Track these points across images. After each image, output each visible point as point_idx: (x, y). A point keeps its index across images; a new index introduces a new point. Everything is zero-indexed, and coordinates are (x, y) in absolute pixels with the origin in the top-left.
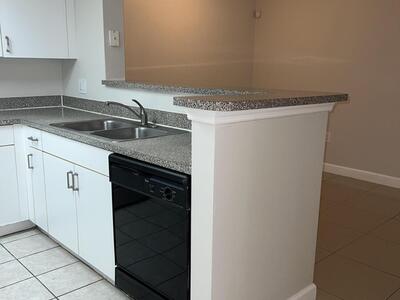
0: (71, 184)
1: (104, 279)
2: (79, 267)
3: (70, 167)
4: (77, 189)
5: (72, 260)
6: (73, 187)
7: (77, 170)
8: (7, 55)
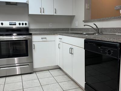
0: (71, 52)
1: (80, 87)
2: (72, 82)
3: (71, 46)
4: (73, 54)
5: (70, 80)
6: (71, 53)
7: (73, 47)
8: (55, 14)
